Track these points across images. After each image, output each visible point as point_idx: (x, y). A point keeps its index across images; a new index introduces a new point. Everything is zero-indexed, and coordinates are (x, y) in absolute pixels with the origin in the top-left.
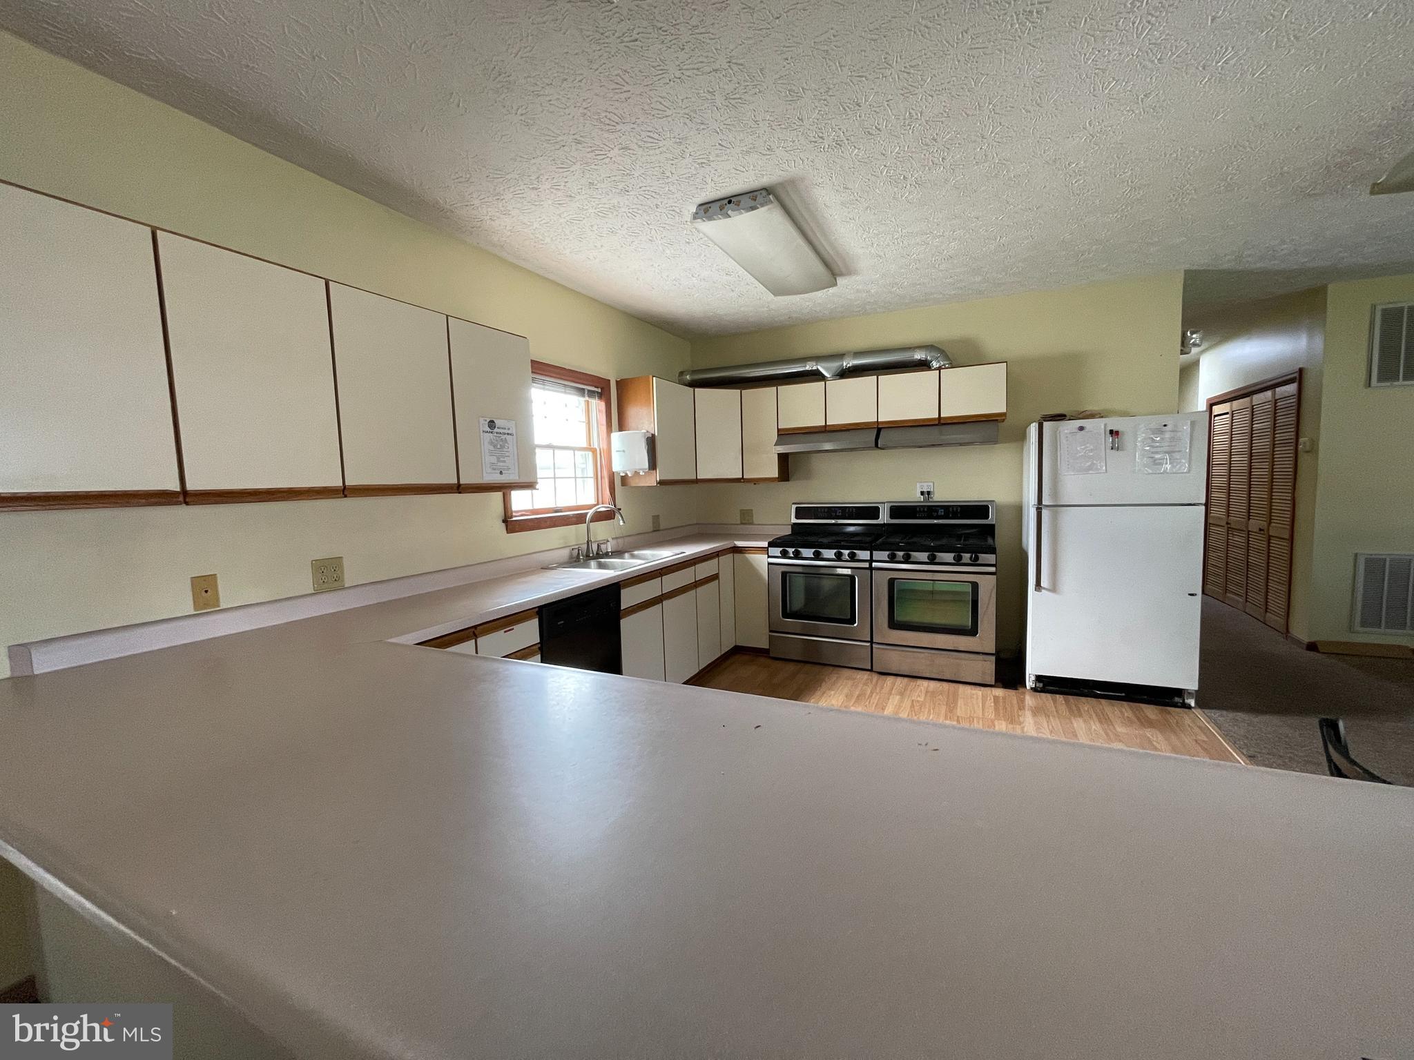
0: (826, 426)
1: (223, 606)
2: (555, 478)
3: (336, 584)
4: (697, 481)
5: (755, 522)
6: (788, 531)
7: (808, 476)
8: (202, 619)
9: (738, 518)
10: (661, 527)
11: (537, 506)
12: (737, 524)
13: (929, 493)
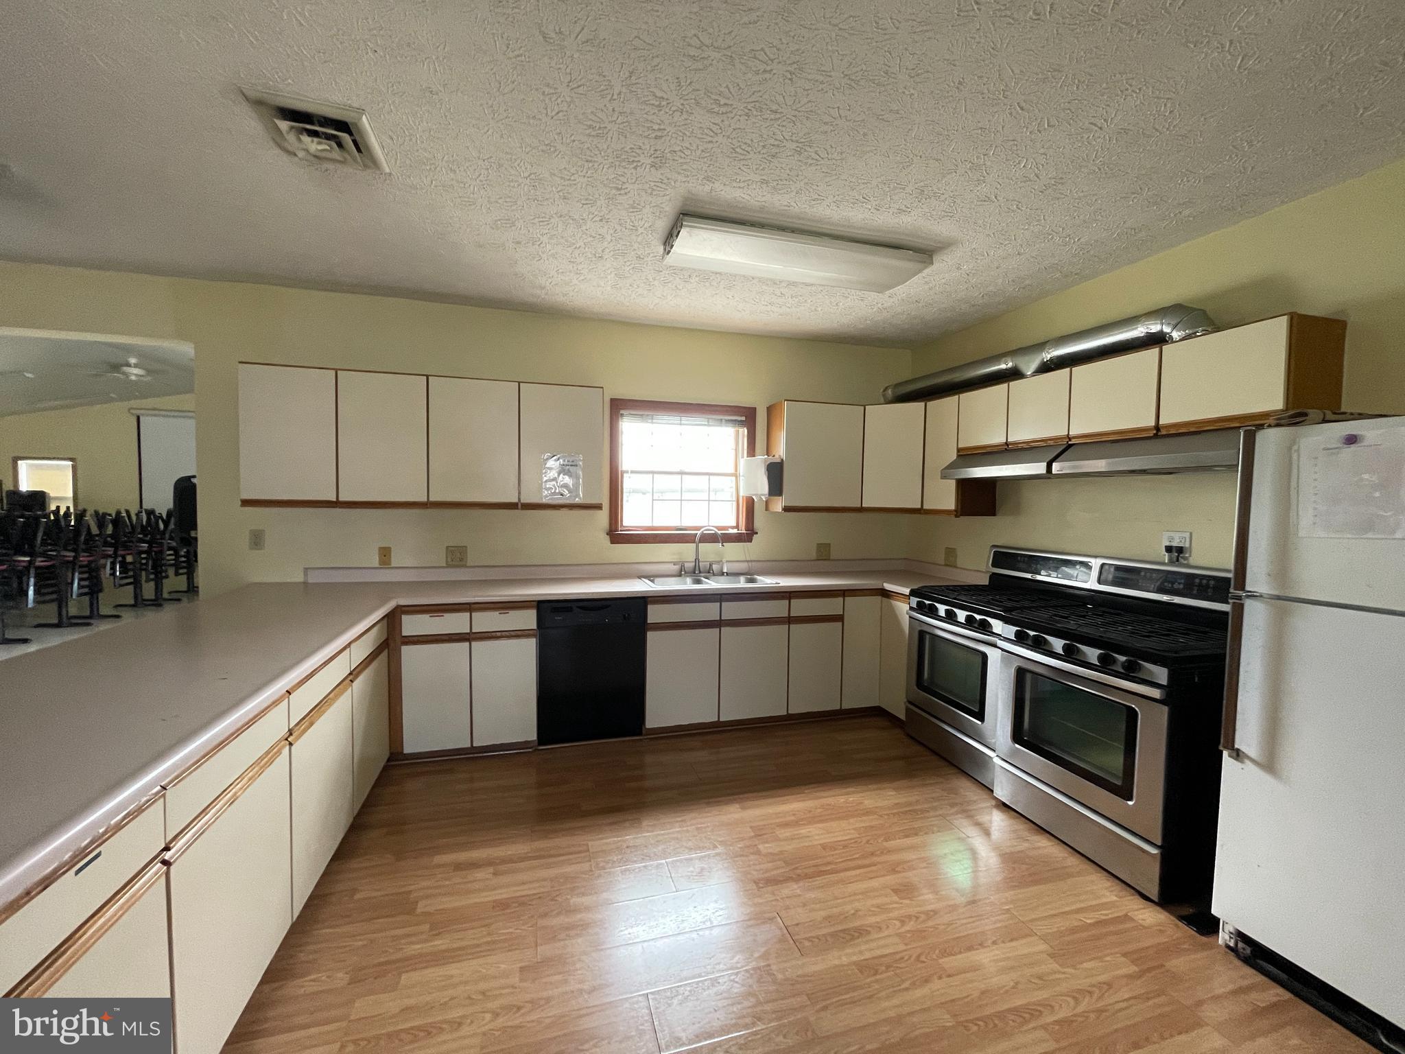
0: (1007, 444)
1: (393, 565)
2: (681, 500)
3: (461, 563)
4: (861, 510)
5: (959, 564)
6: (985, 581)
7: (1016, 510)
8: (382, 571)
9: (943, 556)
10: (831, 558)
11: (656, 524)
12: (940, 565)
13: (1180, 550)
